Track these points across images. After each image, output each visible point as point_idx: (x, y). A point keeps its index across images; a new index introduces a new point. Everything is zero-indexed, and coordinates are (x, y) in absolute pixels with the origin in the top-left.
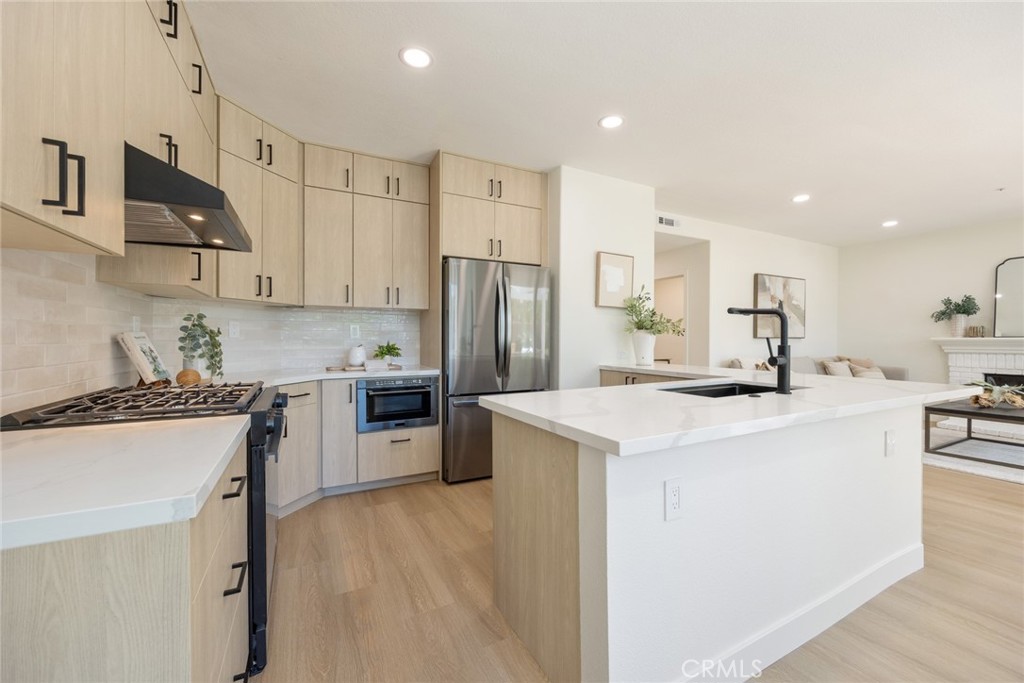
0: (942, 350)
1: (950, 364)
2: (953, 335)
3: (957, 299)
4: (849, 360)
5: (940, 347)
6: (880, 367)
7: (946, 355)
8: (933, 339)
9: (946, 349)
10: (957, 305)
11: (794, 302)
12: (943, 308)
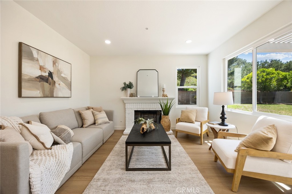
0: (124, 102)
1: (126, 107)
2: (127, 97)
3: (127, 83)
4: (92, 108)
5: (123, 101)
6: (104, 110)
7: (125, 104)
8: (121, 98)
9: (125, 102)
10: (127, 85)
11: (62, 75)
12: (123, 86)
